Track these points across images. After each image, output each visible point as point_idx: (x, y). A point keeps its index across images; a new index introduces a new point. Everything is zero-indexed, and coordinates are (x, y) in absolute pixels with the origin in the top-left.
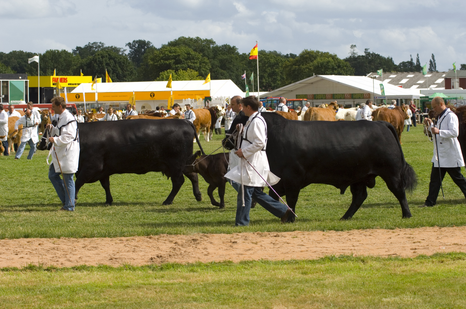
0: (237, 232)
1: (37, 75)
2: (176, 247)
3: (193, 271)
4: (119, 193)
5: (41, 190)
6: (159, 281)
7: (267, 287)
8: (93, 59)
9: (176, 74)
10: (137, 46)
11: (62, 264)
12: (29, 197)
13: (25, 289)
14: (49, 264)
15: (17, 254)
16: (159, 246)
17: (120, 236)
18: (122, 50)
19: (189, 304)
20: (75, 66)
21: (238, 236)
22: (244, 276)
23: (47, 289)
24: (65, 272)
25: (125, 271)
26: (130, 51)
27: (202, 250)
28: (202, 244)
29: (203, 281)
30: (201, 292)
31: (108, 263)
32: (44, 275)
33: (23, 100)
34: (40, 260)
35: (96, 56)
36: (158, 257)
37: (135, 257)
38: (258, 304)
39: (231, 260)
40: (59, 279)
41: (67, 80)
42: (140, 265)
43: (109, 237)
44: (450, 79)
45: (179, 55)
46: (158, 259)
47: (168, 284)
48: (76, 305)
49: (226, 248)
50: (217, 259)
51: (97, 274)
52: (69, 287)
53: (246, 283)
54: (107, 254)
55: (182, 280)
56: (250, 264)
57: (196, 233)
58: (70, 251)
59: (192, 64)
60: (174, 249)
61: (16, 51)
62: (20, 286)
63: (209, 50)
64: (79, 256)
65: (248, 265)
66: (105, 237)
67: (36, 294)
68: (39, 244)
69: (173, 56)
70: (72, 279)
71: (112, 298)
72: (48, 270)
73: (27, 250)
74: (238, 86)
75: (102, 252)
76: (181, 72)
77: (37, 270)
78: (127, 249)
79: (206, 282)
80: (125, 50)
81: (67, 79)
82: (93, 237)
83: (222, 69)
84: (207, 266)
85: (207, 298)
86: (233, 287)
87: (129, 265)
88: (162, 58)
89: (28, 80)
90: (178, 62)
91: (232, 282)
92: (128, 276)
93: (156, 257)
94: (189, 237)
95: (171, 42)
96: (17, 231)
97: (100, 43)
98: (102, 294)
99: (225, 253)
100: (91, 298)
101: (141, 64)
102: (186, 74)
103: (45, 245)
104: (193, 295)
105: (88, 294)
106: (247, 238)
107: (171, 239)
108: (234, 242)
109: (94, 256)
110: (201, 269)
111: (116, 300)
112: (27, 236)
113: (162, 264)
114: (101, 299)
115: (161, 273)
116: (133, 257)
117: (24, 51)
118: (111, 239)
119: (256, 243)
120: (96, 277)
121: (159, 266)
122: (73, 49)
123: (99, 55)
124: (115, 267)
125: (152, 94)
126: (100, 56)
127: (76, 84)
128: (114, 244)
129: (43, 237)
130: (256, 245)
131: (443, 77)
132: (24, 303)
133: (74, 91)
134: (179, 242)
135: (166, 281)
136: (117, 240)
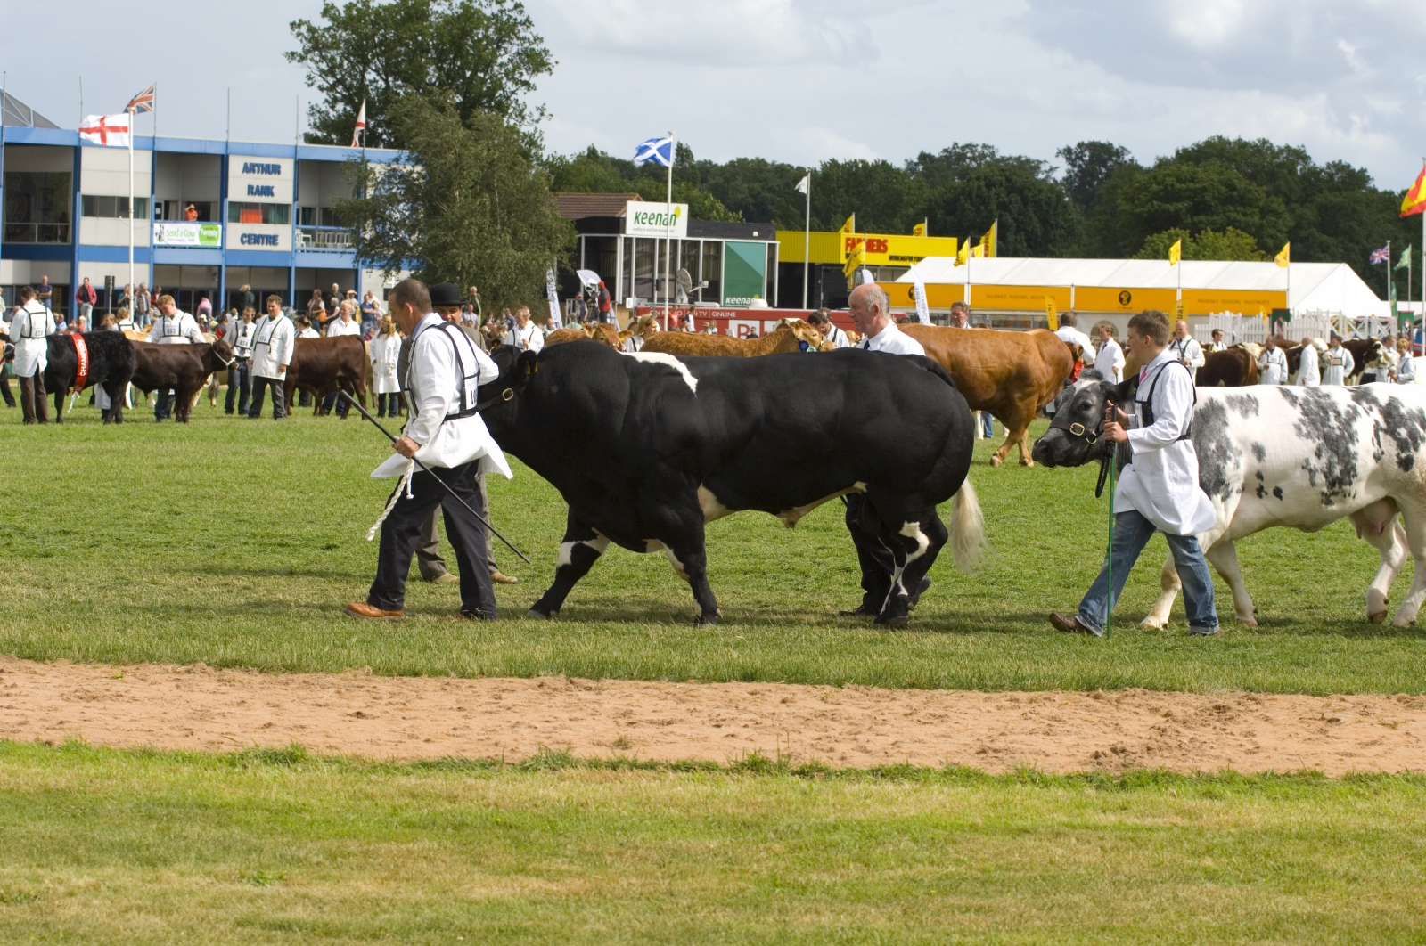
0: (1341, 691)
1: (804, 229)
2: (1168, 725)
3: (1210, 795)
4: (1017, 567)
5: (799, 549)
6: (1112, 818)
7: (1415, 851)
8: (963, 189)
9: (1195, 241)
10: (1087, 158)
11: (843, 758)
12: (763, 567)
13: (735, 824)
14: (808, 756)
15: (718, 726)
16: (1119, 721)
17: (1013, 689)
18: (1044, 167)
19: (1194, 888)
20: (912, 206)
21: (1343, 704)
22: (1353, 815)
23: (796, 828)
24: (851, 781)
25: (1019, 785)
26: (1069, 172)
27: (1241, 738)
28: (1240, 720)
29: (1236, 825)
30: (1229, 856)
31: (973, 763)
32: (789, 788)
33: (761, 297)
34: (783, 746)
35: (971, 183)
36: (1114, 751)
37: (1050, 750)
38: (1389, 896)
39: (1319, 769)
40: (831, 801)
41: (886, 247)
42: (1061, 773)
43: (980, 689)
45: (1204, 190)
46: (1115, 757)
47: (1136, 829)
48: (876, 874)
49: (1308, 735)
50: (1280, 765)
51: (941, 792)
52: (859, 823)
53: (1358, 837)
54: (972, 735)
55: (1178, 820)
56: (1371, 783)
57: (1225, 690)
58: (868, 723)
59: (1240, 217)
60: (1163, 732)
61: (745, 159)
62: (723, 814)
63: (1290, 178)
64: (892, 739)
65: (1368, 786)
66: (969, 688)
67: (765, 840)
68: (784, 701)
69: (1187, 190)
70: (868, 801)
71: (977, 862)
72: (802, 773)
73: (746, 716)
74: (1368, 284)
75: (959, 731)
76: (1209, 236)
77: (773, 771)
78: (1030, 725)
79: (1247, 828)
80: (1052, 169)
81: (888, 244)
82: (936, 687)
83: (1324, 232)
84: (1251, 783)
85: (1245, 874)
86: (1320, 845)
87: (1033, 771)
88: (1156, 196)
89: (777, 242)
90: (1200, 208)
91: (1320, 831)
92: (1028, 802)
93: (1109, 752)
94: (1204, 701)
95: (1185, 150)
96: (722, 661)
97: (985, 146)
98: (950, 848)
99: (1303, 748)
100: (918, 856)
101: (1098, 208)
102: (1223, 241)
103: (799, 704)
104: (1208, 862)
105: (912, 845)
106: (1370, 711)
107: (1154, 704)
108: (1330, 721)
109: (934, 740)
110: (1233, 791)
111: (990, 865)
112: (749, 677)
113: (1126, 771)
114: (946, 863)
115: (1122, 797)
116: (1044, 748)
117: (769, 161)
118: (986, 695)
119: (1394, 726)
120: (938, 799)
121: (1117, 778)
122: (908, 160)
124: (992, 774)
125: (1125, 296)
127: (910, 259)
128: (994, 710)
129: (796, 682)
130: (1393, 732)
132: (730, 861)
133: (904, 279)
134: (1178, 711)
135: (1132, 820)
136: (1002, 698)
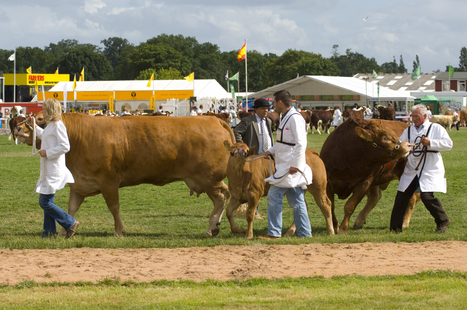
9: (158, 73)
10: (112, 44)
18: (97, 48)
26: (105, 49)
35: (71, 54)
41: (43, 79)
44: (441, 81)
45: (159, 54)
59: (174, 63)
63: (190, 49)
69: (154, 54)
76: (162, 71)
81: (44, 77)
83: (203, 68)
88: (142, 57)
90: (158, 60)
97: (73, 40)
101: (119, 62)
102: (167, 73)
122: (46, 46)
123: (74, 52)
125: (134, 94)
126: (75, 54)
127: (52, 82)
131: (432, 79)
133: (52, 90)
